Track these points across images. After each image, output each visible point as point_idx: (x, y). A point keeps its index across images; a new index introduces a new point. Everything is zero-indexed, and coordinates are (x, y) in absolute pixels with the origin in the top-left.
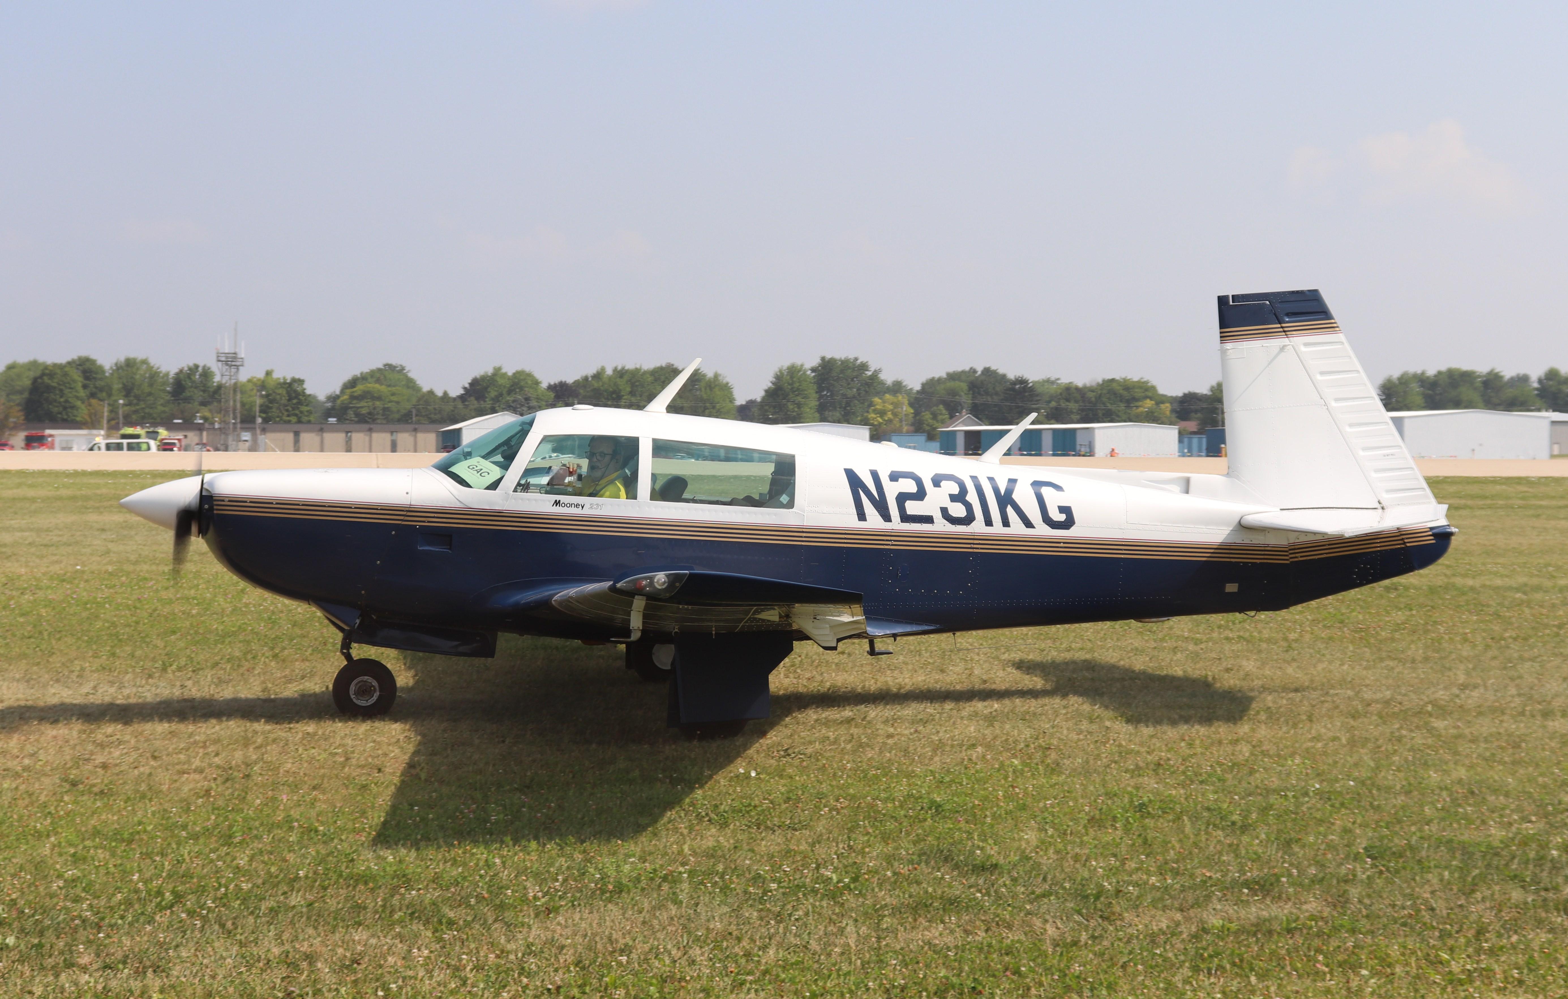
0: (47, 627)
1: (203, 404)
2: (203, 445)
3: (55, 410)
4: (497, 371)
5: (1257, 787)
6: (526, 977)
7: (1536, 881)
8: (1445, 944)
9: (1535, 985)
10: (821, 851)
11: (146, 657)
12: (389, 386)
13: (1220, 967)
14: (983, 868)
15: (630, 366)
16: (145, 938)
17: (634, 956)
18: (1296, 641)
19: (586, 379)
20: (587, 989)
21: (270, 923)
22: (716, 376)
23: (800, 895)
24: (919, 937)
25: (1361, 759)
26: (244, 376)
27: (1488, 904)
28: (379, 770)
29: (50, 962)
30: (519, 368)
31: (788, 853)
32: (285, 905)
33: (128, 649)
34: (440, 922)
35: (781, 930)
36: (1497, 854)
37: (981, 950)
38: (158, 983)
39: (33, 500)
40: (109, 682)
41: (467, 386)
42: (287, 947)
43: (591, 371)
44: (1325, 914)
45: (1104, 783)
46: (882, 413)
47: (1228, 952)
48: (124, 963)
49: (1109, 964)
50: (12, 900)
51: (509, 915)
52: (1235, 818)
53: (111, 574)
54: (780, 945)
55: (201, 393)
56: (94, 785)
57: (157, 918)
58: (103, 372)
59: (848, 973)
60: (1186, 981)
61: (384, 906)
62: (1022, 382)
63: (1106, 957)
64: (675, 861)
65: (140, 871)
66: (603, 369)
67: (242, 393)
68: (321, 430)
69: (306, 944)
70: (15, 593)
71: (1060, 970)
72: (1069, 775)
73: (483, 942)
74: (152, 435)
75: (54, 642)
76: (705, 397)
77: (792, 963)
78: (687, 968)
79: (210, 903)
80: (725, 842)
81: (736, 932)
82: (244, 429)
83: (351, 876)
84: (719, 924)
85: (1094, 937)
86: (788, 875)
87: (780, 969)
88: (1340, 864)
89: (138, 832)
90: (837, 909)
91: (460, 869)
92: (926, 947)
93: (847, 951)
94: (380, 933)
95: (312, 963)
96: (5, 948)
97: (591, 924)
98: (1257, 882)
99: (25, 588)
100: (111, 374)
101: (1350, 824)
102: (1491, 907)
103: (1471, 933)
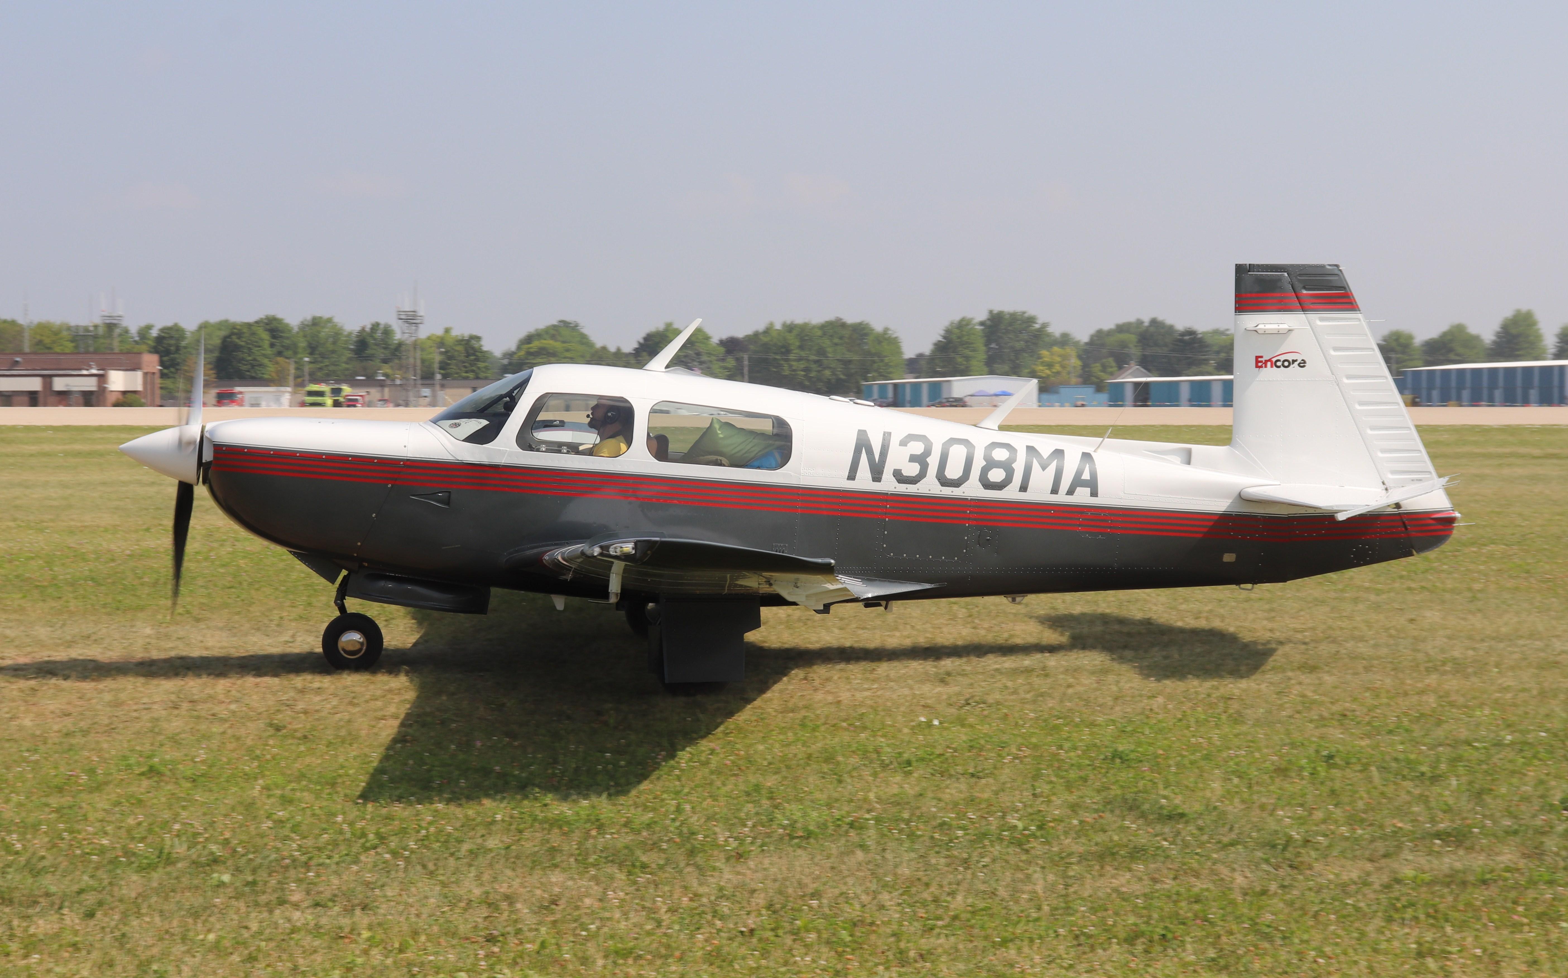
0: (247, 578)
1: (385, 361)
2: (384, 401)
3: (244, 368)
4: (670, 326)
5: (1446, 738)
6: (720, 920)
10: (1005, 799)
12: (564, 342)
13: (1416, 918)
14: (1170, 817)
15: (799, 320)
16: (352, 877)
17: (825, 901)
18: (1480, 591)
19: (756, 334)
20: (780, 932)
21: (470, 865)
22: (886, 330)
23: (986, 842)
24: (1105, 884)
26: (423, 333)
29: (263, 899)
31: (971, 801)
32: (484, 846)
34: (634, 865)
35: (969, 876)
37: (1169, 897)
38: (366, 921)
40: (307, 631)
41: (642, 341)
42: (487, 888)
43: (761, 327)
44: (1521, 865)
45: (1288, 733)
46: (1050, 365)
47: (1422, 902)
48: (334, 901)
49: (1300, 912)
50: (226, 839)
51: (699, 859)
52: (1424, 769)
54: (968, 891)
55: (383, 351)
56: (296, 731)
57: (363, 858)
58: (290, 331)
59: (1037, 920)
60: (1380, 931)
61: (578, 849)
62: (1191, 333)
63: (1297, 906)
64: (860, 808)
65: (344, 813)
66: (772, 324)
67: (422, 349)
69: (505, 885)
70: (215, 545)
71: (1251, 919)
72: (1254, 725)
73: (677, 887)
74: (336, 392)
75: (253, 592)
76: (873, 351)
77: (982, 910)
78: (877, 914)
79: (412, 845)
80: (910, 790)
81: (925, 879)
82: (425, 385)
83: (545, 820)
84: (907, 871)
85: (1283, 887)
86: (973, 823)
87: (969, 916)
88: (1534, 816)
89: (340, 776)
90: (1024, 857)
91: (651, 815)
92: (1114, 895)
93: (1034, 898)
94: (576, 876)
95: (511, 904)
96: (221, 884)
97: (780, 870)
98: (1449, 834)
99: (224, 541)
100: (298, 333)
101: (1543, 777)
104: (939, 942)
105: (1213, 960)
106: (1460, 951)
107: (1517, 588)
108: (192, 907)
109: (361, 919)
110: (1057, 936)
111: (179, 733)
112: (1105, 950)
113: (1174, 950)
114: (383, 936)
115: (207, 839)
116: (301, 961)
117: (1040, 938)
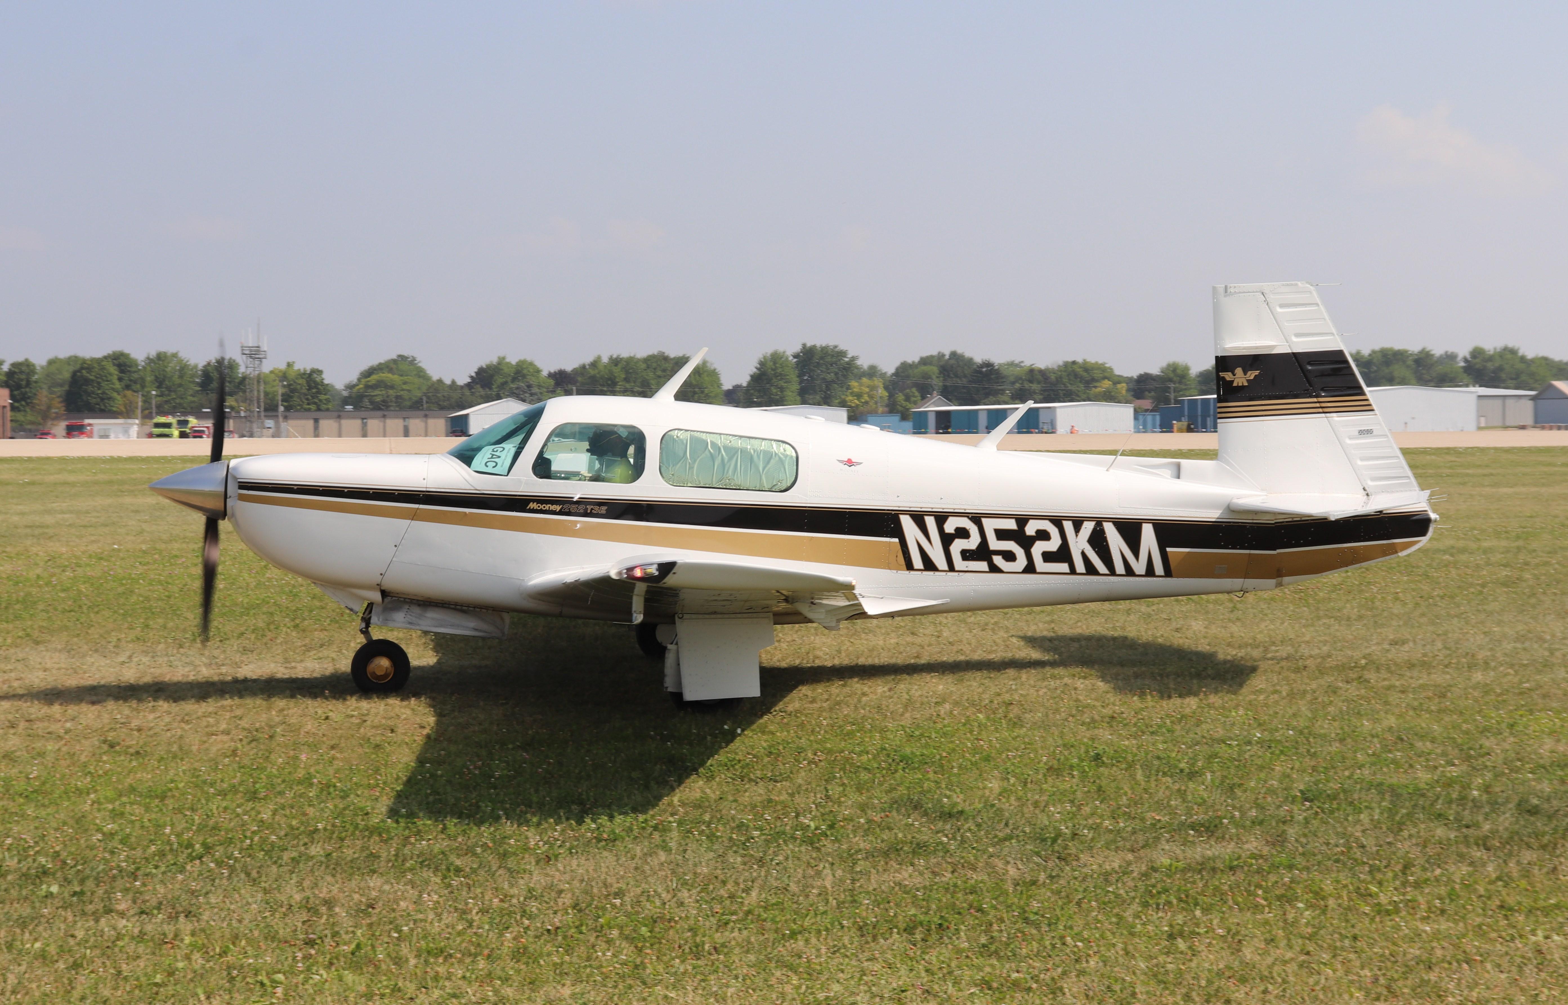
0: (86, 603)
1: (230, 395)
3: (93, 401)
4: (501, 360)
5: (1203, 737)
6: (528, 920)
7: (1458, 819)
8: (1374, 878)
9: (1456, 914)
10: (800, 801)
12: (402, 376)
13: (1169, 903)
14: (950, 816)
15: (625, 355)
16: (177, 886)
17: (627, 900)
19: (583, 367)
20: (584, 930)
21: (292, 872)
23: (781, 841)
24: (889, 879)
25: (1299, 710)
26: (267, 367)
27: (1414, 841)
28: (392, 731)
29: (90, 908)
30: (522, 358)
31: (769, 804)
32: (306, 854)
33: (161, 621)
34: (448, 870)
35: (763, 874)
36: (1423, 795)
37: (947, 890)
38: (189, 927)
39: (73, 484)
40: (143, 651)
41: (473, 374)
42: (308, 893)
43: (588, 359)
44: (1265, 852)
45: (1062, 735)
46: (859, 396)
47: (1175, 889)
48: (159, 909)
49: (1065, 902)
50: (56, 852)
51: (511, 863)
52: (1183, 766)
53: (144, 552)
54: (762, 888)
55: (228, 384)
56: (129, 747)
57: (189, 869)
58: (137, 365)
59: (825, 913)
60: (1137, 916)
61: (396, 855)
62: (988, 365)
63: (1063, 894)
64: (664, 811)
65: (172, 825)
66: (599, 358)
67: (265, 383)
68: (339, 417)
69: (325, 890)
70: (56, 570)
71: (1020, 907)
72: (1030, 729)
73: (488, 889)
74: (183, 423)
75: (92, 615)
76: (698, 386)
77: (773, 905)
78: (676, 910)
79: (237, 854)
80: (712, 793)
81: (721, 877)
82: (267, 417)
83: (367, 828)
84: (705, 870)
85: (1051, 877)
86: (769, 824)
87: (761, 911)
88: (1279, 807)
89: (170, 790)
90: (814, 855)
92: (897, 889)
93: (823, 893)
94: (393, 881)
95: (330, 908)
96: (49, 895)
97: (587, 871)
98: (1202, 825)
99: (66, 566)
100: (144, 367)
101: (1288, 771)
102: (1417, 845)
103: (1398, 868)
104: (734, 936)
105: (984, 946)
106: (1207, 932)
107: (1272, 599)
108: (20, 917)
109: (185, 925)
110: (842, 928)
111: (15, 751)
112: (886, 939)
113: (949, 938)
114: (206, 941)
115: (37, 852)
116: (124, 967)
117: (827, 930)
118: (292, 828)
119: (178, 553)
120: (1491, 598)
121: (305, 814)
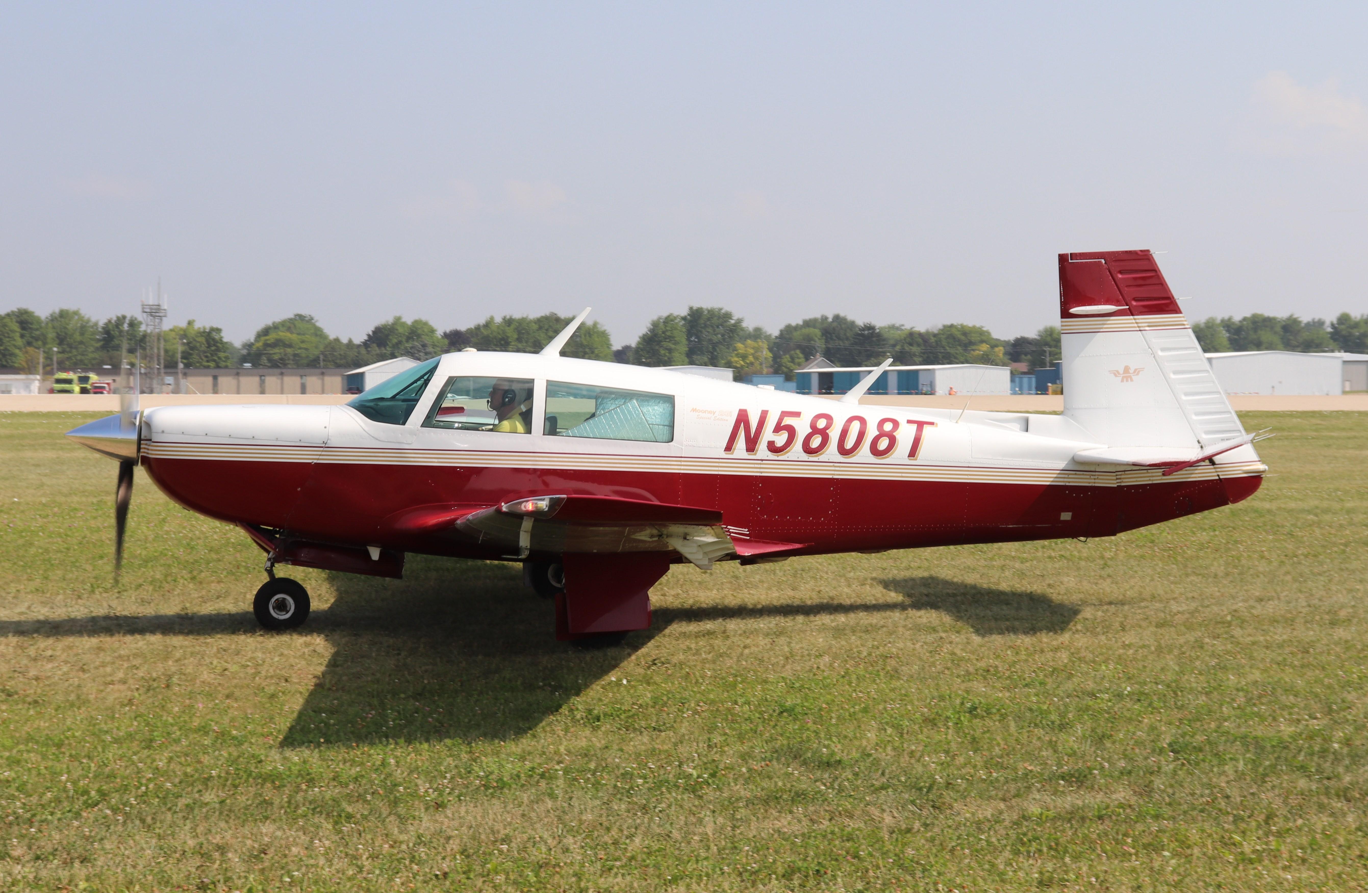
1: (130, 351)
4: (398, 320)
5: (1074, 690)
6: (417, 865)
7: (1319, 771)
8: (1237, 828)
9: (1317, 863)
10: (683, 751)
11: (77, 579)
12: (299, 335)
13: (1039, 851)
14: (829, 764)
15: (517, 315)
16: (72, 832)
17: (513, 845)
18: (1111, 559)
19: (478, 328)
20: (472, 875)
21: (186, 819)
23: (664, 789)
24: (769, 826)
25: (1167, 664)
26: (167, 325)
27: (1277, 792)
28: (287, 681)
30: (417, 318)
31: (653, 752)
32: (200, 801)
33: (60, 573)
34: (340, 816)
35: (646, 820)
36: (1286, 747)
37: (824, 837)
38: (84, 872)
40: (42, 603)
41: (371, 333)
42: (202, 839)
43: (482, 321)
44: (1132, 802)
45: (938, 688)
46: (744, 357)
47: (1045, 837)
48: (54, 854)
49: (939, 848)
51: (401, 810)
52: (1054, 718)
53: (44, 505)
54: (645, 834)
55: (129, 342)
56: (27, 696)
57: (84, 814)
58: (39, 323)
59: (706, 858)
60: (1008, 863)
61: (289, 803)
62: (870, 328)
63: (937, 842)
64: (551, 759)
65: (69, 772)
66: (492, 318)
67: (165, 341)
68: (238, 374)
69: (218, 837)
71: (895, 854)
72: (907, 681)
73: (378, 834)
74: (84, 380)
76: (585, 343)
77: (657, 851)
78: (562, 856)
79: (132, 800)
80: (598, 741)
81: (606, 824)
82: (167, 374)
83: (260, 776)
84: (590, 817)
85: (925, 825)
86: (653, 772)
87: (644, 856)
88: (1146, 758)
89: (67, 738)
90: (696, 803)
91: (358, 769)
92: (776, 836)
93: (705, 839)
94: (285, 827)
95: (223, 854)
97: (475, 817)
98: (1072, 776)
100: (47, 324)
101: (1156, 723)
102: (1279, 795)
103: (1261, 818)
104: (617, 881)
105: (860, 892)
106: (1076, 879)
107: (1142, 557)
109: (80, 871)
110: (723, 873)
112: (764, 885)
113: (827, 884)
114: (100, 886)
117: (708, 875)
118: (186, 774)
119: (77, 506)
120: (1353, 557)
121: (199, 762)
